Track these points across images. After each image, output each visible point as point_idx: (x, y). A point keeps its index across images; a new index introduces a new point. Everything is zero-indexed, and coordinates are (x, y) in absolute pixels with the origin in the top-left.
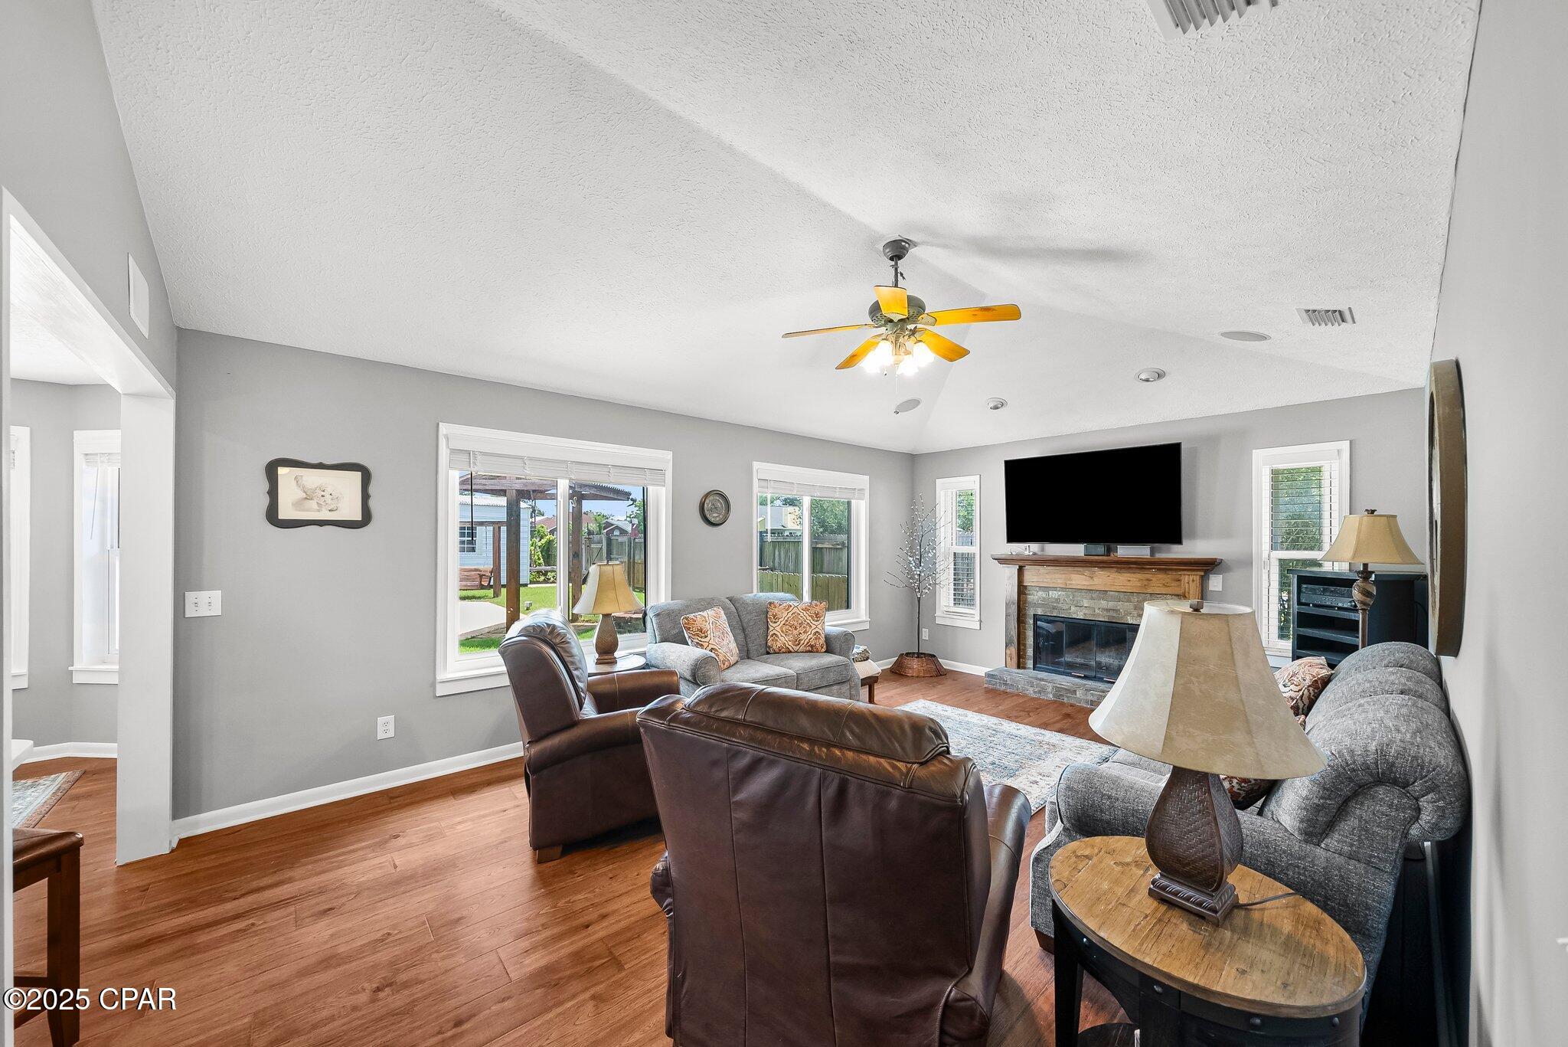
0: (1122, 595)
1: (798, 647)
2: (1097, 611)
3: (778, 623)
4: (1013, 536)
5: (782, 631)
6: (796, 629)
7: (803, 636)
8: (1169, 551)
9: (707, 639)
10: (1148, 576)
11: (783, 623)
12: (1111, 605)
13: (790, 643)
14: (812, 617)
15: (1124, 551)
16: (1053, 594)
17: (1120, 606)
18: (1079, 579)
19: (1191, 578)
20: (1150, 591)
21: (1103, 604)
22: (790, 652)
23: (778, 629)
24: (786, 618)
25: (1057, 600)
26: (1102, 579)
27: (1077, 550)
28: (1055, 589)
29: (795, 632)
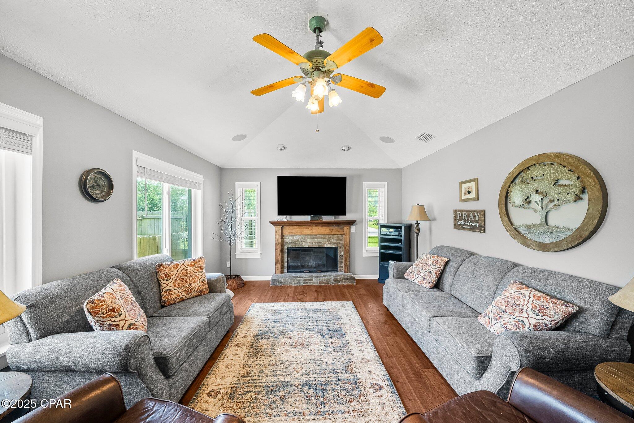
0: (323, 236)
1: (190, 295)
2: (314, 243)
3: (171, 280)
4: (280, 213)
5: (175, 286)
6: (186, 281)
7: (194, 286)
8: (338, 218)
9: (122, 317)
10: (332, 228)
11: (175, 278)
12: (319, 240)
13: (183, 294)
14: (197, 270)
15: (325, 218)
16: (296, 238)
17: (322, 240)
18: (307, 230)
19: (347, 228)
20: (333, 234)
21: (316, 240)
22: (183, 300)
23: (171, 284)
24: (177, 275)
25: (297, 240)
26: (316, 230)
27: (307, 218)
28: (296, 235)
29: (186, 284)
